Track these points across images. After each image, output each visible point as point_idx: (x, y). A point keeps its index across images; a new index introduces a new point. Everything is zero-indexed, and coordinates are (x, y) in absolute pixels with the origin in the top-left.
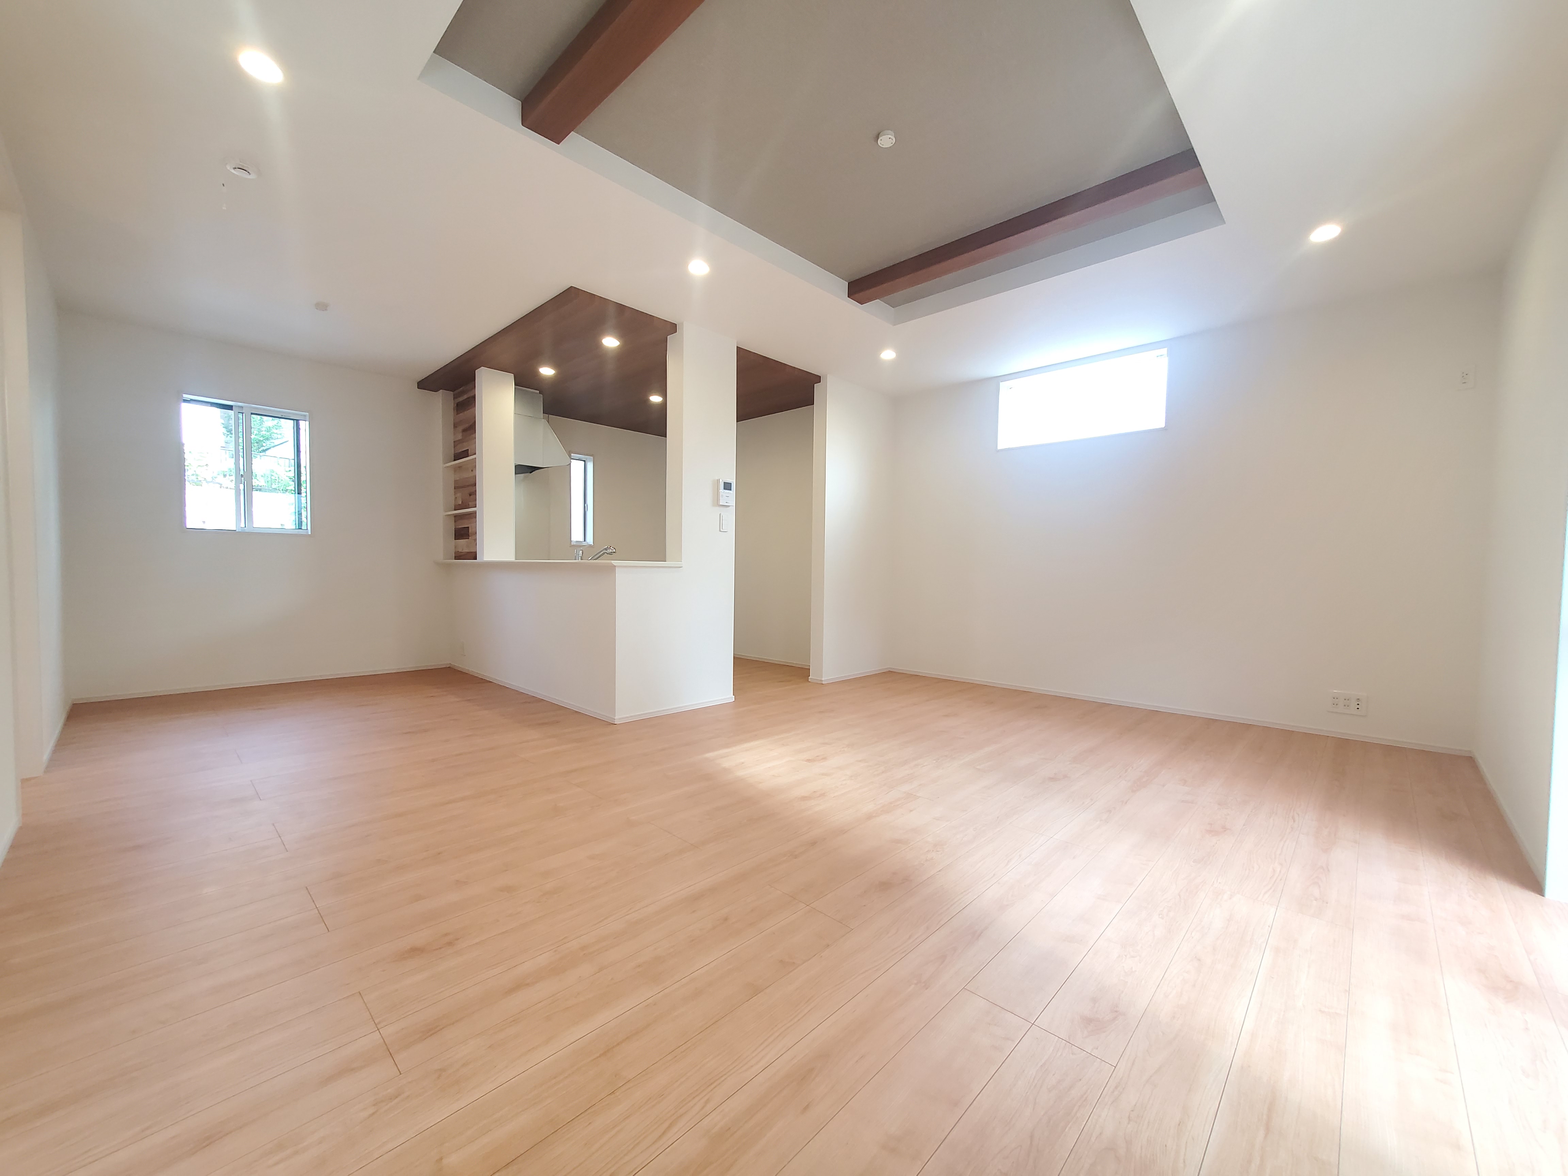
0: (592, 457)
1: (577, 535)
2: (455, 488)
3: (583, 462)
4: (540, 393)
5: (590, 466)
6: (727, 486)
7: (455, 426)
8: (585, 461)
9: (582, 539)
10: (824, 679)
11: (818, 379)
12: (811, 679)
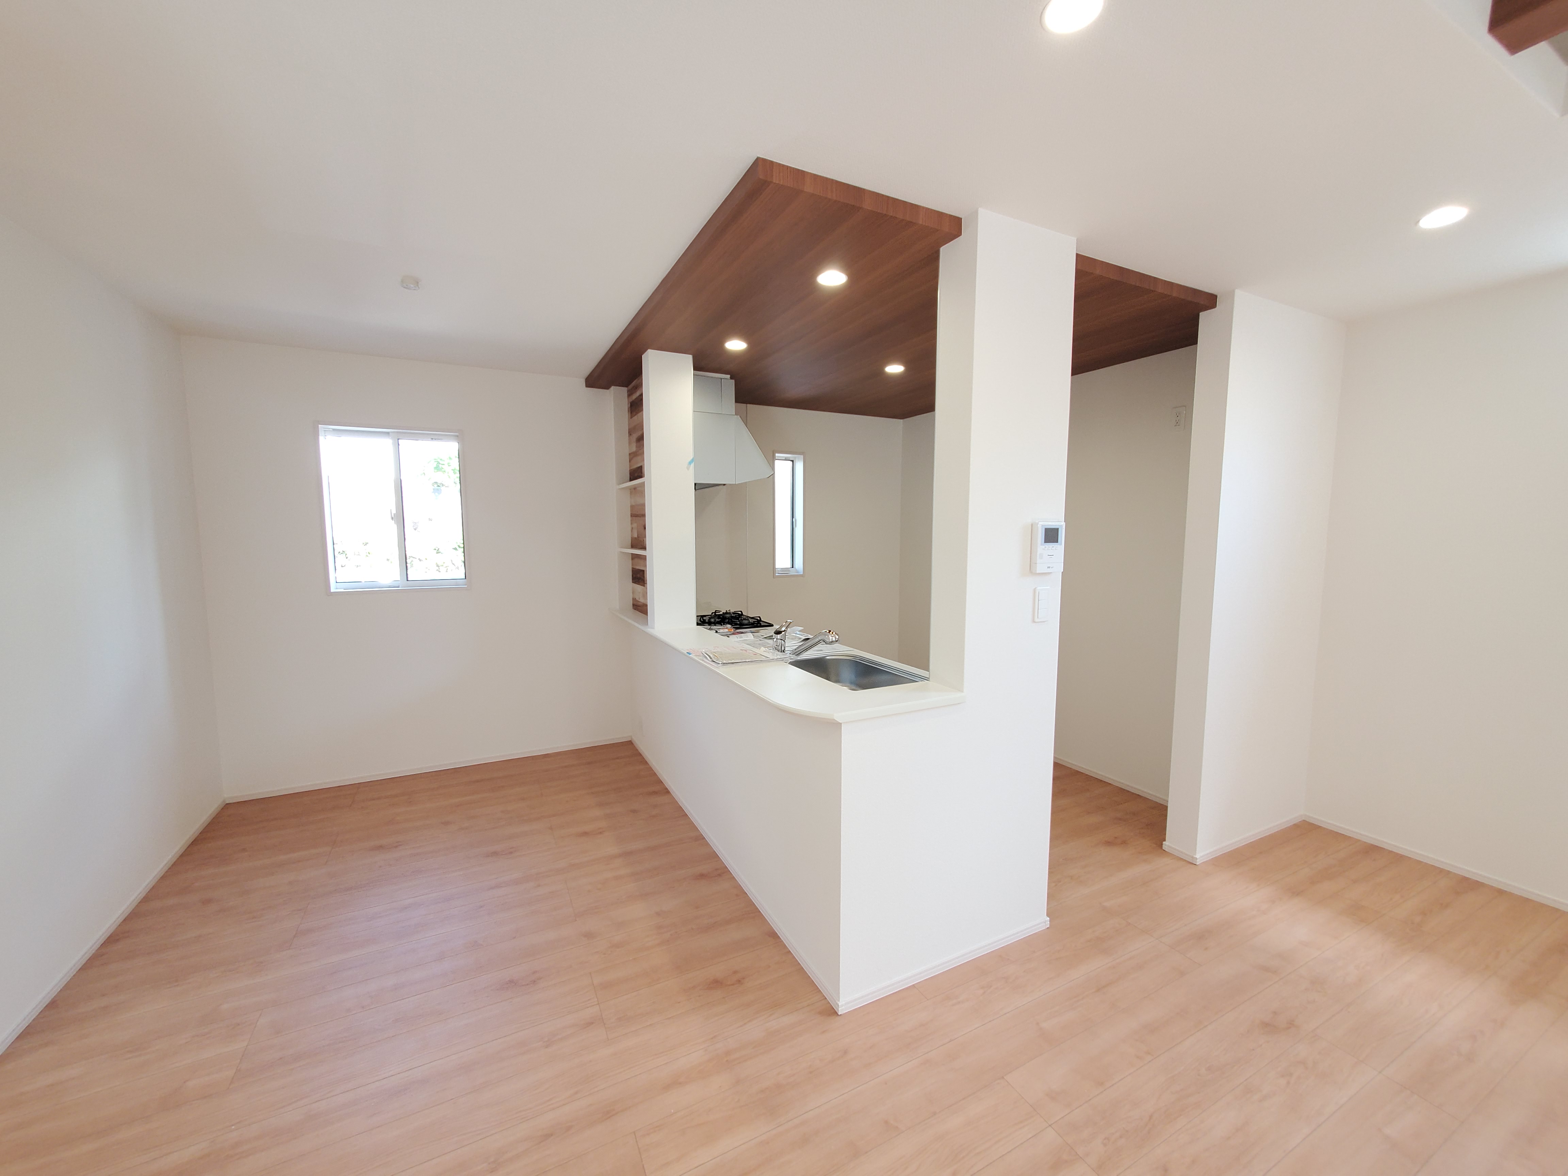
0: (802, 456)
1: (782, 561)
2: (631, 516)
3: (791, 462)
4: (731, 378)
5: (799, 467)
6: (1051, 535)
7: (630, 434)
8: (793, 461)
9: (789, 565)
10: (1197, 856)
11: (1210, 301)
12: (1169, 846)
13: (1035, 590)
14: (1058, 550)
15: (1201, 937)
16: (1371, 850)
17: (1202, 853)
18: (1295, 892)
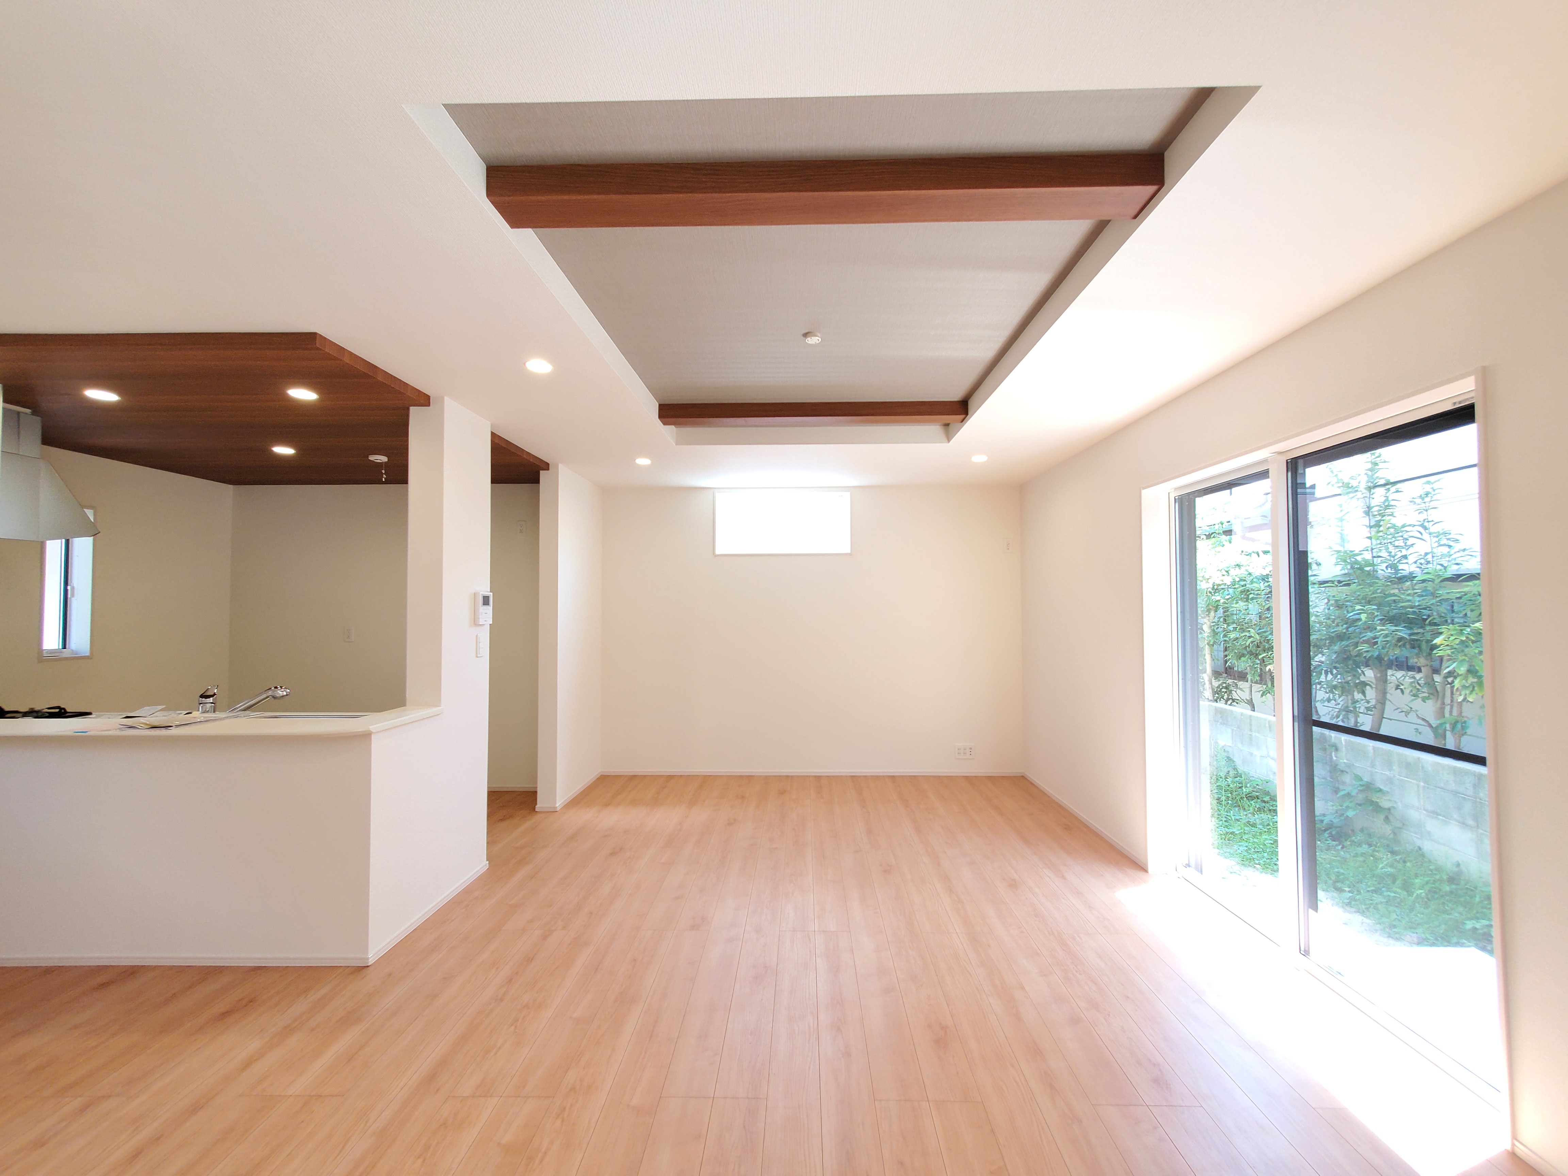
4: (34, 414)
6: (485, 601)
9: (59, 646)
10: (557, 805)
11: (546, 466)
12: (540, 807)
13: (477, 636)
14: (489, 609)
15: (572, 838)
16: (633, 777)
17: (559, 804)
18: (607, 805)
